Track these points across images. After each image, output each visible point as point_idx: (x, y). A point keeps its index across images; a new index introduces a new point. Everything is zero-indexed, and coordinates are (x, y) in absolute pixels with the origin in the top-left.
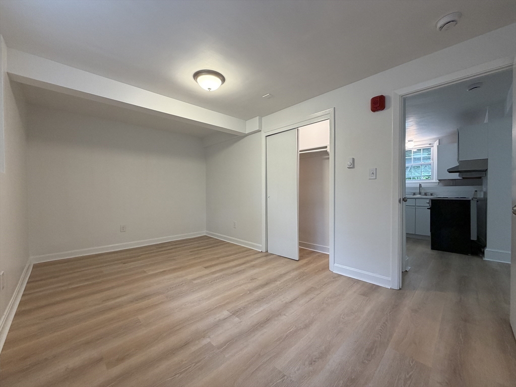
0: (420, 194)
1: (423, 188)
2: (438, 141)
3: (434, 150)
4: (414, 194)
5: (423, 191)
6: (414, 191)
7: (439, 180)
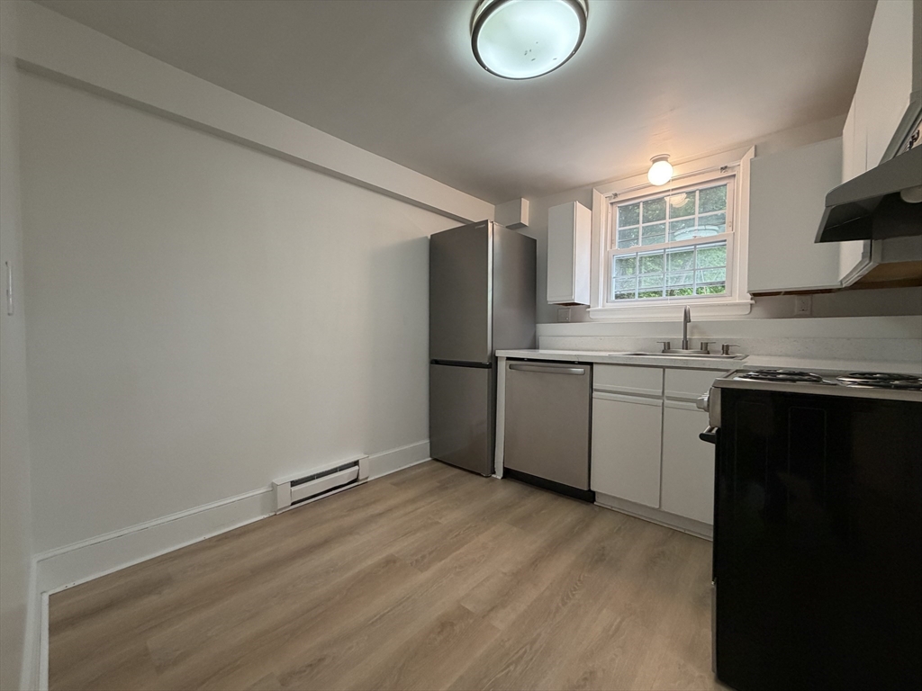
0: (686, 345)
1: (696, 326)
2: (753, 149)
3: (739, 192)
4: (667, 348)
5: (696, 338)
6: (667, 337)
7: (755, 295)
